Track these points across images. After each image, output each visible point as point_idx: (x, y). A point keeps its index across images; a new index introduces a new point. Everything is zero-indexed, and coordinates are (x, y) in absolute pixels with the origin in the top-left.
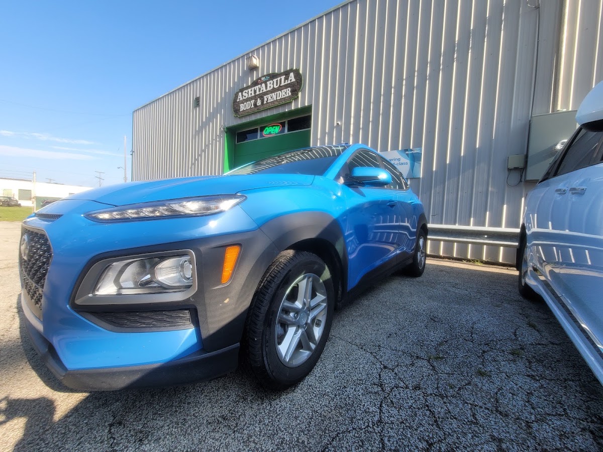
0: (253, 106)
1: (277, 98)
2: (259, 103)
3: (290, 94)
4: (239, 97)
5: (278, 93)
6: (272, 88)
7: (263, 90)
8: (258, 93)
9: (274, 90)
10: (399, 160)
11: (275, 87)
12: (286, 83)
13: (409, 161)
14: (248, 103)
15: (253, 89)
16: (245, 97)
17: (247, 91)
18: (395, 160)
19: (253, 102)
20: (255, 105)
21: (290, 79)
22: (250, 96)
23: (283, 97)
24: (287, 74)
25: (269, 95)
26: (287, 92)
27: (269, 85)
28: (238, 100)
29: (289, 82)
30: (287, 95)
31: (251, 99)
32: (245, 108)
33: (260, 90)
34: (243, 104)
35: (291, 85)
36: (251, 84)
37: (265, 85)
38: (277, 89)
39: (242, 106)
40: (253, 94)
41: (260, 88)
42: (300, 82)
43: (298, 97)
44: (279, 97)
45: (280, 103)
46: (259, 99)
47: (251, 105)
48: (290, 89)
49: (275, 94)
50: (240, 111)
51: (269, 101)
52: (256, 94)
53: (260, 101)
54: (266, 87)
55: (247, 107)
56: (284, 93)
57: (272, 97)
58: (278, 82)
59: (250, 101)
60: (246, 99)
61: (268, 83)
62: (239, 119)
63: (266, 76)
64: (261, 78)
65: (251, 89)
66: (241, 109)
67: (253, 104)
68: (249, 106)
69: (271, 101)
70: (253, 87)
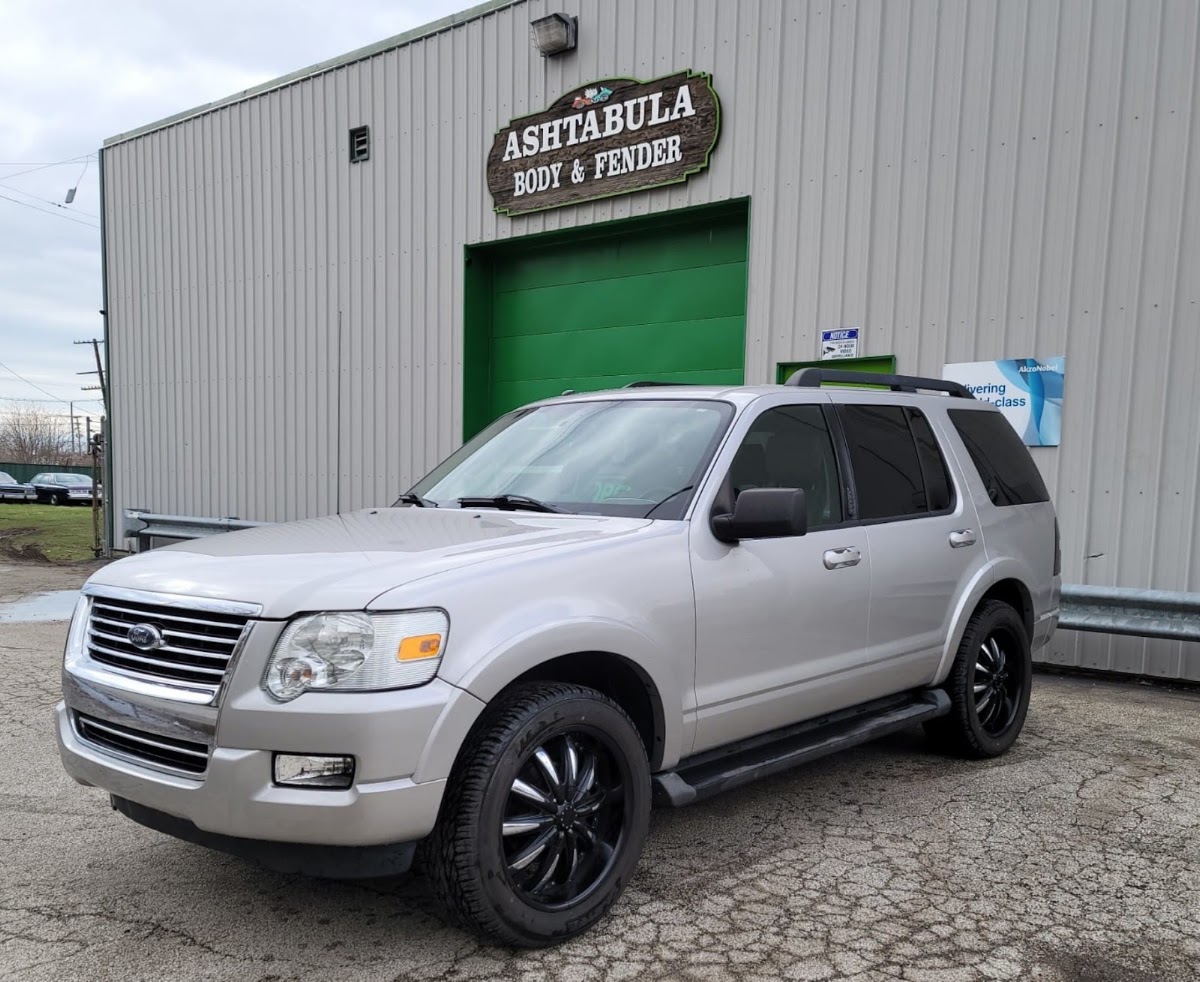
0: (556, 185)
1: (636, 163)
2: (577, 174)
3: (678, 157)
4: (509, 149)
5: (640, 147)
6: (619, 128)
7: (589, 134)
8: (572, 140)
9: (625, 139)
10: (1002, 390)
11: (632, 126)
12: (665, 119)
13: (1027, 396)
14: (540, 170)
15: (556, 123)
16: (530, 147)
17: (535, 129)
18: (990, 389)
19: (556, 169)
20: (565, 178)
21: (678, 105)
22: (546, 148)
23: (656, 163)
24: (668, 86)
25: (611, 153)
26: (671, 149)
27: (609, 120)
28: (506, 158)
29: (676, 116)
30: (671, 160)
31: (551, 157)
32: (531, 186)
33: (579, 128)
34: (525, 171)
35: (681, 125)
36: (551, 108)
37: (598, 118)
38: (635, 134)
39: (520, 178)
40: (557, 145)
41: (580, 123)
42: (710, 117)
43: (705, 170)
44: (644, 161)
45: (647, 184)
46: (577, 161)
47: (552, 181)
48: (677, 138)
49: (630, 152)
50: (516, 194)
51: (611, 173)
52: (569, 143)
53: (582, 169)
54: (601, 122)
55: (538, 185)
56: (660, 152)
57: (620, 160)
58: (639, 113)
59: (548, 166)
60: (535, 158)
61: (608, 110)
62: (512, 220)
63: (597, 85)
64: (581, 91)
65: (549, 124)
66: (517, 188)
67: (556, 176)
68: (544, 183)
69: (618, 172)
70: (557, 117)
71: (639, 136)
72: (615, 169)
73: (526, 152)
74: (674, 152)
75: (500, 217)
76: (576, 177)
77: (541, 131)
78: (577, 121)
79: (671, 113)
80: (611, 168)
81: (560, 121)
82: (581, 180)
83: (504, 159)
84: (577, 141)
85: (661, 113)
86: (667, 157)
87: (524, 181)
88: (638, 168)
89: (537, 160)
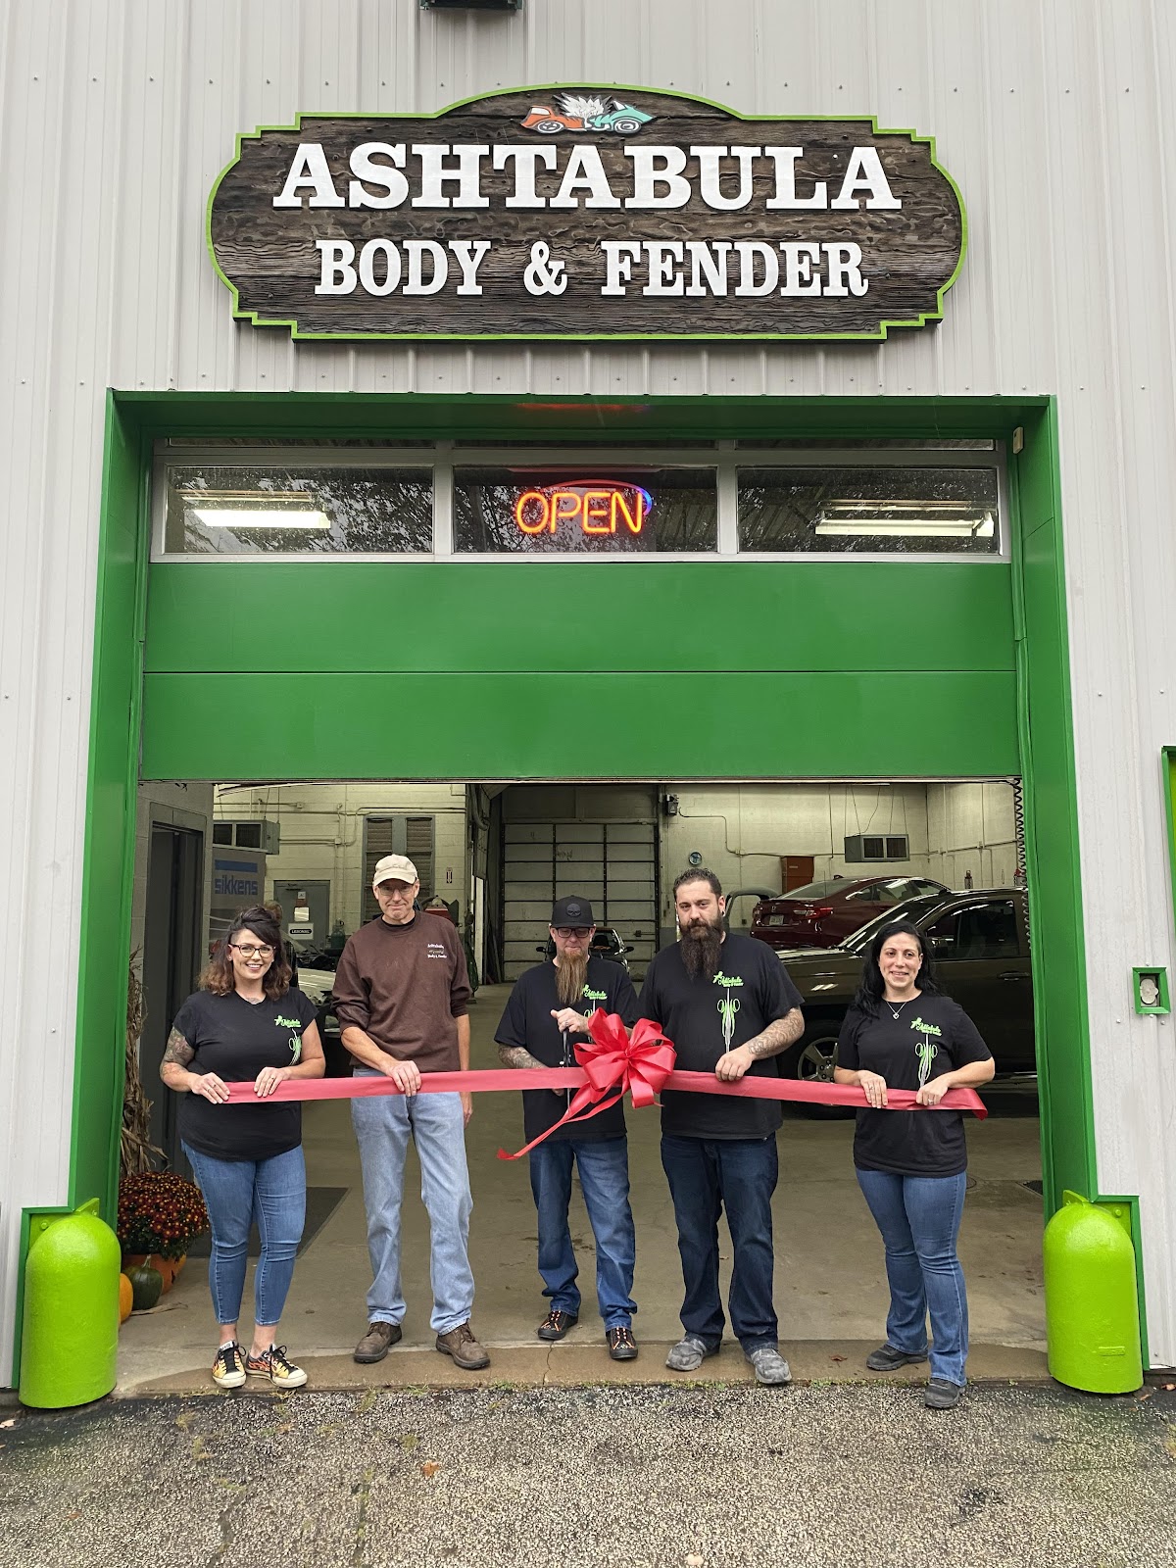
0: (470, 287)
1: (734, 281)
2: (544, 275)
3: (859, 288)
4: (294, 179)
5: (745, 248)
6: (678, 198)
7: (580, 192)
8: (525, 195)
9: (693, 220)
11: (716, 201)
12: (818, 201)
14: (413, 246)
15: (470, 153)
16: (376, 189)
17: (398, 153)
20: (502, 280)
21: (850, 182)
22: (431, 196)
23: (792, 289)
25: (655, 248)
26: (835, 268)
27: (645, 175)
28: (287, 199)
29: (848, 202)
30: (835, 289)
31: (450, 225)
32: (380, 280)
33: (550, 180)
34: (359, 243)
35: (860, 224)
36: (447, 115)
37: (606, 164)
38: (729, 219)
39: (338, 254)
40: (471, 197)
41: (551, 165)
42: (938, 223)
43: (932, 324)
44: (758, 280)
45: (767, 329)
46: (541, 245)
47: (455, 278)
48: (853, 249)
49: (714, 254)
50: (318, 290)
51: (654, 288)
52: (511, 202)
53: (557, 266)
54: (621, 178)
55: (404, 280)
56: (805, 269)
57: (683, 266)
58: (737, 177)
59: (444, 243)
60: (393, 218)
61: (642, 155)
62: (298, 350)
63: (610, 96)
64: (553, 97)
65: (445, 149)
66: (327, 277)
67: (470, 268)
68: (427, 279)
69: (677, 290)
70: (469, 138)
71: (739, 225)
72: (667, 283)
73: (358, 196)
74: (845, 276)
75: (251, 342)
76: (537, 280)
77: (414, 160)
78: (539, 159)
79: (832, 194)
80: (655, 279)
81: (484, 150)
82: (560, 290)
83: (277, 202)
84: (540, 203)
85: (804, 189)
86: (825, 282)
87: (355, 264)
88: (739, 291)
89: (403, 224)
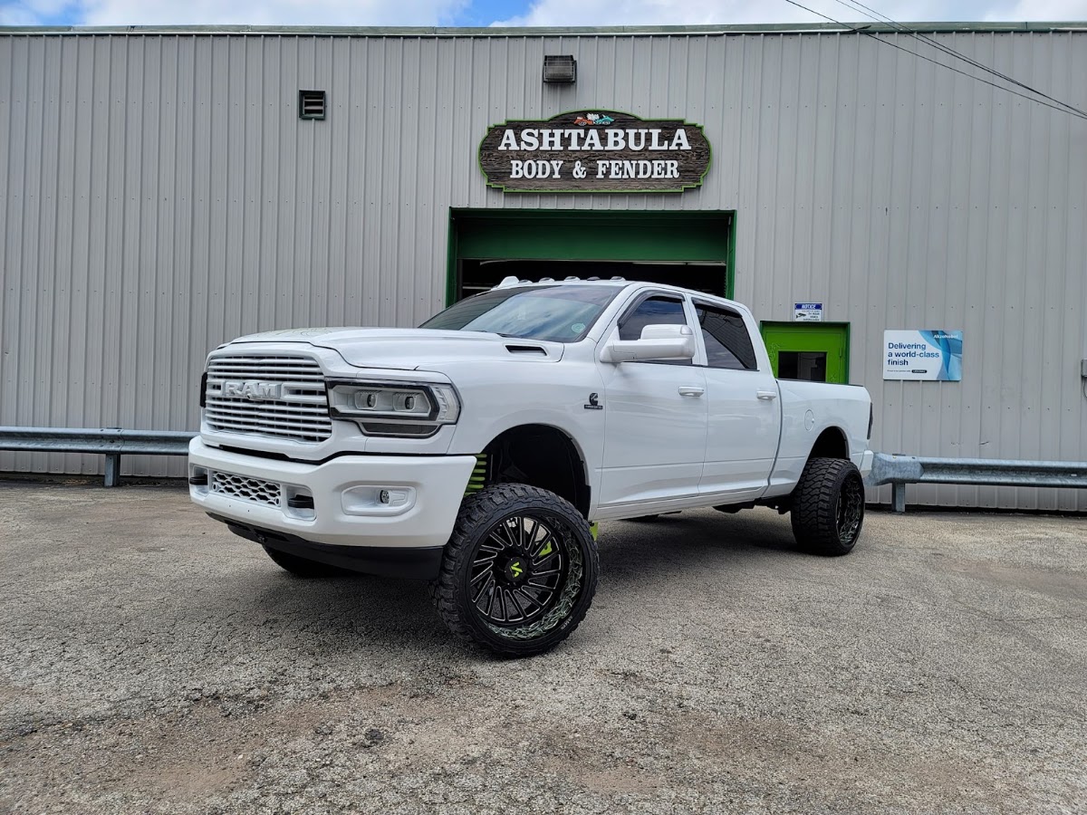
0: (557, 176)
1: (637, 173)
3: (676, 175)
4: (504, 141)
5: (641, 163)
6: (621, 147)
7: (591, 145)
8: (574, 146)
9: (626, 154)
10: (924, 347)
11: (633, 147)
12: (665, 147)
13: (940, 352)
14: (540, 162)
15: (558, 132)
16: (529, 144)
17: (536, 132)
18: (916, 346)
19: (557, 165)
20: (566, 173)
21: (676, 141)
22: (546, 147)
23: (655, 176)
24: (668, 128)
25: (613, 163)
26: (669, 168)
27: (611, 139)
28: (502, 147)
29: (674, 148)
30: (669, 176)
31: (551, 155)
32: (530, 173)
33: (581, 141)
34: (523, 161)
35: (678, 154)
36: (551, 120)
37: (599, 135)
38: (637, 153)
39: (517, 165)
40: (557, 147)
41: (582, 136)
42: (703, 154)
43: (699, 187)
44: (645, 173)
45: (647, 189)
46: (578, 162)
47: (552, 172)
48: (675, 163)
49: (632, 164)
50: (511, 177)
51: (613, 176)
52: (570, 148)
53: (583, 169)
54: (604, 139)
55: (537, 173)
56: (660, 169)
57: (622, 169)
58: (640, 139)
59: (549, 161)
60: (534, 153)
61: (611, 132)
62: (505, 196)
63: (601, 113)
64: (584, 113)
65: (550, 131)
66: (514, 172)
67: (557, 169)
68: (544, 173)
69: (619, 176)
70: (558, 127)
71: (639, 155)
72: (617, 174)
73: (523, 146)
74: (672, 172)
75: (491, 193)
76: (577, 173)
77: (541, 135)
78: (579, 134)
79: (669, 145)
80: (613, 173)
81: (562, 131)
82: (584, 176)
83: (500, 148)
84: (578, 148)
85: (661, 143)
86: (666, 174)
87: (522, 168)
88: (638, 177)
89: (537, 155)
